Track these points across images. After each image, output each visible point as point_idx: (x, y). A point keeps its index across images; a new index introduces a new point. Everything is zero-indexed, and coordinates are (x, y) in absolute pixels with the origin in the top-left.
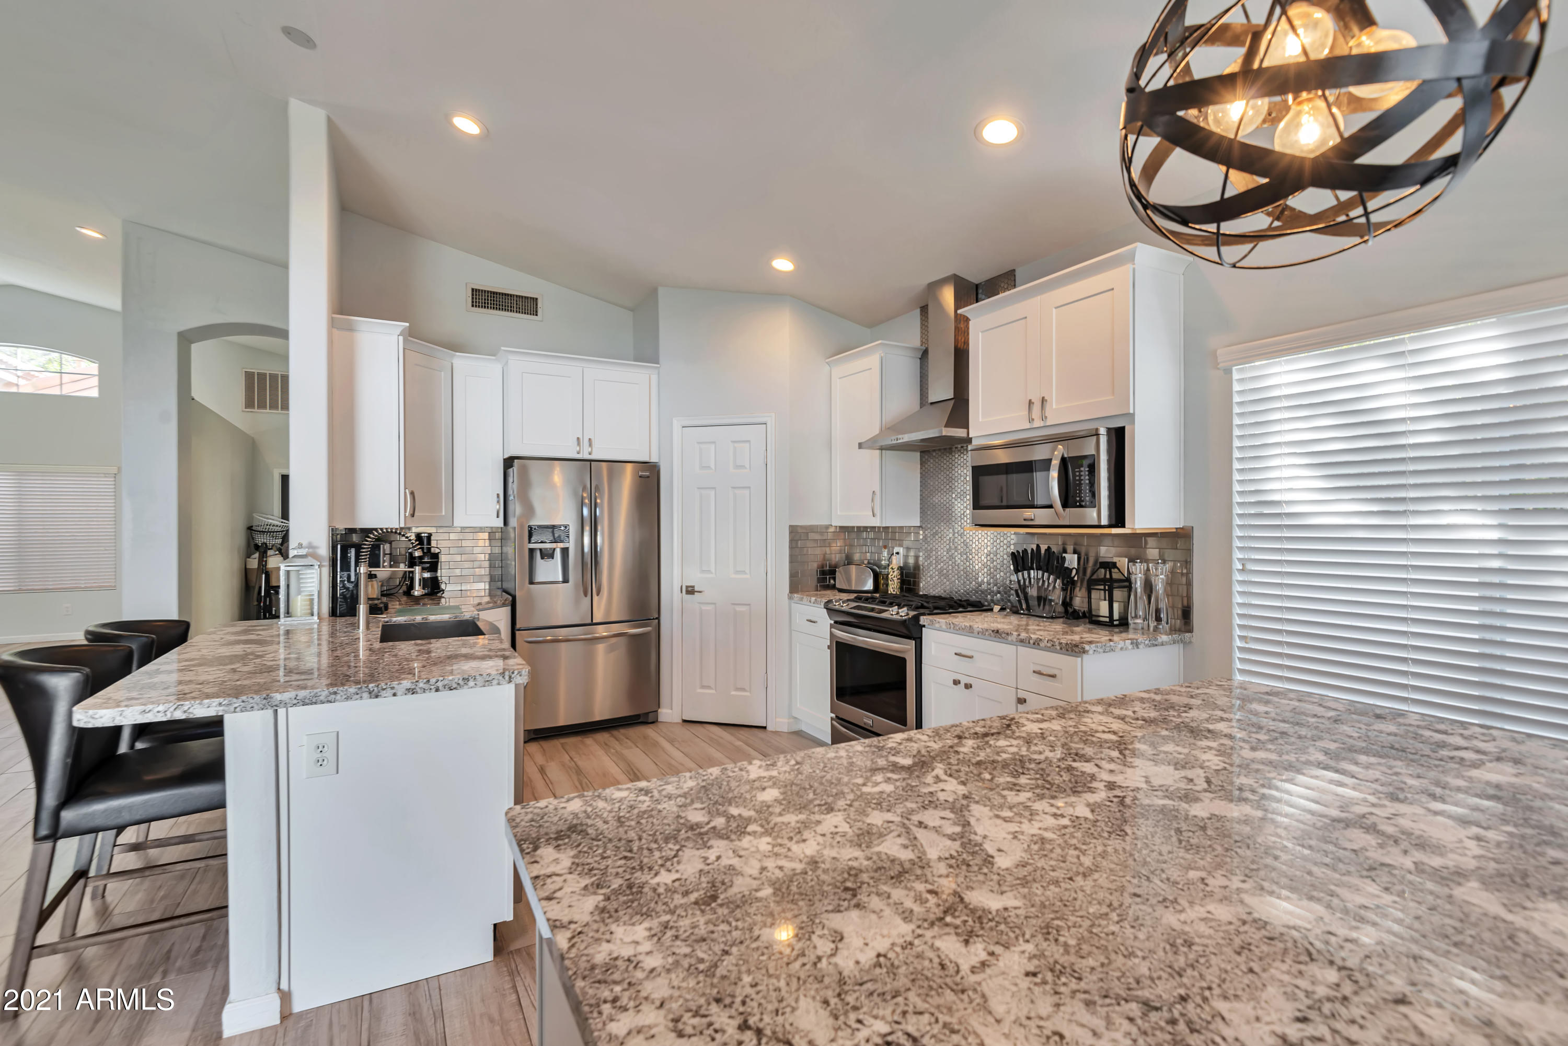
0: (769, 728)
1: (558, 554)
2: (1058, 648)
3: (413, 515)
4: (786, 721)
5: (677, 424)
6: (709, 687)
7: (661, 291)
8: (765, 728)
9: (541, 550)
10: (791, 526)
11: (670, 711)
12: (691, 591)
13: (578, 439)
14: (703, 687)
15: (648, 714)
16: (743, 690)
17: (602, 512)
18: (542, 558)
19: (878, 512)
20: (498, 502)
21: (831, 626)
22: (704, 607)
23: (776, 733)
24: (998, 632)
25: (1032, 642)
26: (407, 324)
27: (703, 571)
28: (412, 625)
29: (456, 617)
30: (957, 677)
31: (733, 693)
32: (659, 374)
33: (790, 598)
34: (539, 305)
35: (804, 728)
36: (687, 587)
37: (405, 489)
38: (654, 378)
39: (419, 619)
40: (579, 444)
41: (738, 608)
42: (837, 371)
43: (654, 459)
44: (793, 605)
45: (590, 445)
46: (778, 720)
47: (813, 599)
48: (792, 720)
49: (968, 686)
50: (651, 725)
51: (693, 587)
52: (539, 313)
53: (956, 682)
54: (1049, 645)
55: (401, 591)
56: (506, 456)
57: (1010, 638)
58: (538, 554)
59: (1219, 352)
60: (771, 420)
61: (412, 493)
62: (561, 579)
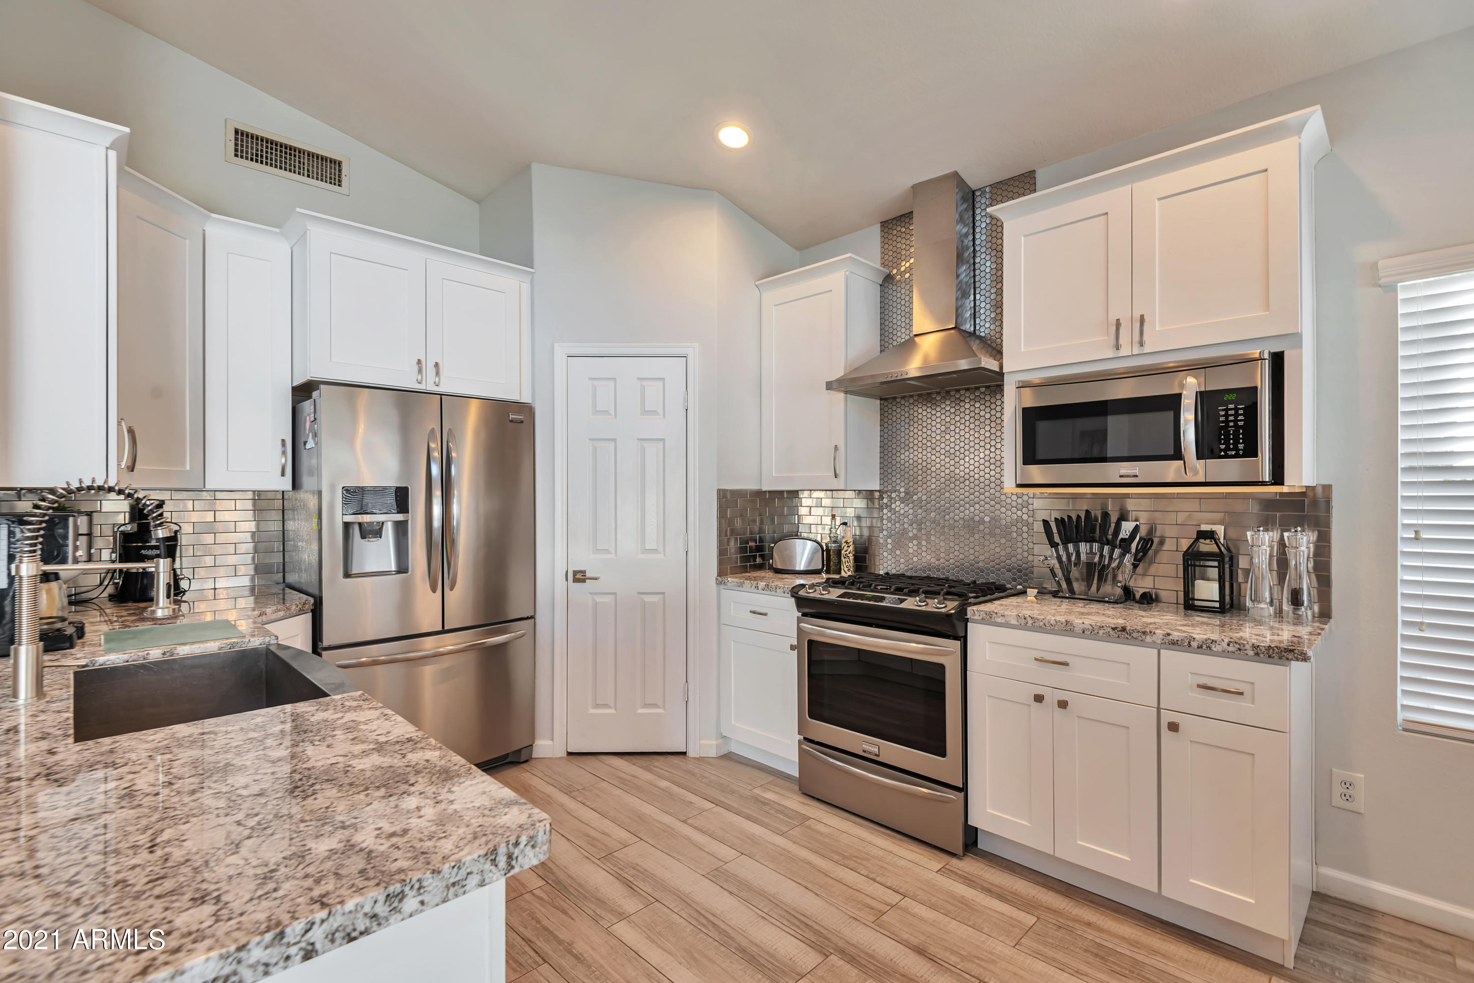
0: (691, 754)
1: (389, 531)
2: (1251, 653)
3: (132, 468)
4: (714, 742)
5: (560, 352)
6: (606, 706)
7: (535, 167)
8: (684, 753)
9: (360, 524)
10: (719, 491)
11: (550, 742)
12: (580, 577)
13: (419, 362)
14: (597, 706)
15: (519, 751)
16: (654, 706)
17: (459, 471)
18: (363, 537)
19: (841, 471)
20: (284, 453)
21: (799, 621)
22: (599, 599)
23: (700, 759)
24: (1124, 629)
25: (1194, 644)
26: (127, 130)
27: (597, 551)
28: (142, 666)
29: (233, 645)
30: (1040, 691)
31: (640, 711)
32: (532, 282)
33: (719, 583)
34: (344, 172)
35: (735, 749)
36: (575, 573)
37: (119, 423)
38: (526, 287)
39: (155, 654)
40: (420, 371)
41: (647, 599)
42: (771, 297)
43: (526, 399)
44: (723, 592)
45: (438, 374)
46: (702, 742)
47: (762, 584)
48: (720, 741)
49: (1063, 704)
50: (523, 765)
51: (584, 572)
52: (343, 183)
53: (1039, 698)
54: (1231, 649)
55: (105, 594)
56: (296, 383)
57: (1148, 639)
58: (356, 531)
59: (1380, 265)
60: (693, 350)
61: (131, 431)
62: (393, 568)
